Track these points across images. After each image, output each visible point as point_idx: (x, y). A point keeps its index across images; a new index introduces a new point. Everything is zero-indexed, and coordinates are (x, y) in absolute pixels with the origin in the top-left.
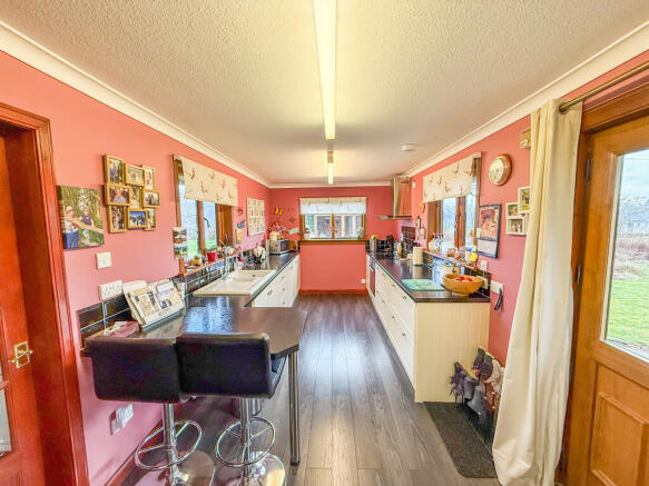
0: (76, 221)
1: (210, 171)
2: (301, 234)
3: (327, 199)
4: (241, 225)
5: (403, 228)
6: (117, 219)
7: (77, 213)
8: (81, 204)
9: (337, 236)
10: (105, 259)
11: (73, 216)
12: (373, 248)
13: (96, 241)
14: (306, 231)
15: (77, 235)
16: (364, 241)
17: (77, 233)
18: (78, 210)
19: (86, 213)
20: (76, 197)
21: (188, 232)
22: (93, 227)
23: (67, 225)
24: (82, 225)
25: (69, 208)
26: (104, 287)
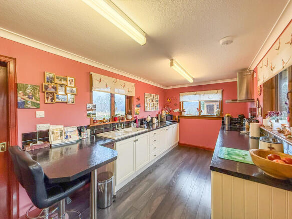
0: (24, 97)
1: (114, 79)
2: (180, 112)
3: (195, 93)
4: (138, 106)
5: (250, 108)
6: (50, 98)
7: (25, 94)
8: (28, 91)
9: (202, 114)
10: (40, 114)
11: (23, 95)
12: (227, 122)
13: (35, 106)
14: (184, 111)
15: (24, 103)
16: (221, 117)
17: (24, 102)
18: (26, 93)
19: (30, 94)
20: (25, 88)
21: (96, 106)
22: (34, 100)
23: (19, 99)
24: (27, 99)
25: (20, 92)
26: (38, 126)
